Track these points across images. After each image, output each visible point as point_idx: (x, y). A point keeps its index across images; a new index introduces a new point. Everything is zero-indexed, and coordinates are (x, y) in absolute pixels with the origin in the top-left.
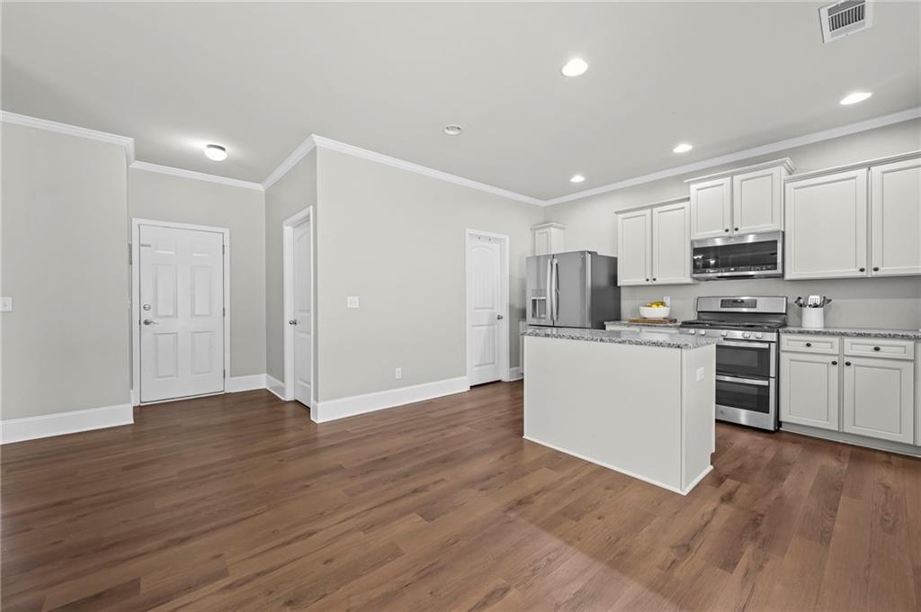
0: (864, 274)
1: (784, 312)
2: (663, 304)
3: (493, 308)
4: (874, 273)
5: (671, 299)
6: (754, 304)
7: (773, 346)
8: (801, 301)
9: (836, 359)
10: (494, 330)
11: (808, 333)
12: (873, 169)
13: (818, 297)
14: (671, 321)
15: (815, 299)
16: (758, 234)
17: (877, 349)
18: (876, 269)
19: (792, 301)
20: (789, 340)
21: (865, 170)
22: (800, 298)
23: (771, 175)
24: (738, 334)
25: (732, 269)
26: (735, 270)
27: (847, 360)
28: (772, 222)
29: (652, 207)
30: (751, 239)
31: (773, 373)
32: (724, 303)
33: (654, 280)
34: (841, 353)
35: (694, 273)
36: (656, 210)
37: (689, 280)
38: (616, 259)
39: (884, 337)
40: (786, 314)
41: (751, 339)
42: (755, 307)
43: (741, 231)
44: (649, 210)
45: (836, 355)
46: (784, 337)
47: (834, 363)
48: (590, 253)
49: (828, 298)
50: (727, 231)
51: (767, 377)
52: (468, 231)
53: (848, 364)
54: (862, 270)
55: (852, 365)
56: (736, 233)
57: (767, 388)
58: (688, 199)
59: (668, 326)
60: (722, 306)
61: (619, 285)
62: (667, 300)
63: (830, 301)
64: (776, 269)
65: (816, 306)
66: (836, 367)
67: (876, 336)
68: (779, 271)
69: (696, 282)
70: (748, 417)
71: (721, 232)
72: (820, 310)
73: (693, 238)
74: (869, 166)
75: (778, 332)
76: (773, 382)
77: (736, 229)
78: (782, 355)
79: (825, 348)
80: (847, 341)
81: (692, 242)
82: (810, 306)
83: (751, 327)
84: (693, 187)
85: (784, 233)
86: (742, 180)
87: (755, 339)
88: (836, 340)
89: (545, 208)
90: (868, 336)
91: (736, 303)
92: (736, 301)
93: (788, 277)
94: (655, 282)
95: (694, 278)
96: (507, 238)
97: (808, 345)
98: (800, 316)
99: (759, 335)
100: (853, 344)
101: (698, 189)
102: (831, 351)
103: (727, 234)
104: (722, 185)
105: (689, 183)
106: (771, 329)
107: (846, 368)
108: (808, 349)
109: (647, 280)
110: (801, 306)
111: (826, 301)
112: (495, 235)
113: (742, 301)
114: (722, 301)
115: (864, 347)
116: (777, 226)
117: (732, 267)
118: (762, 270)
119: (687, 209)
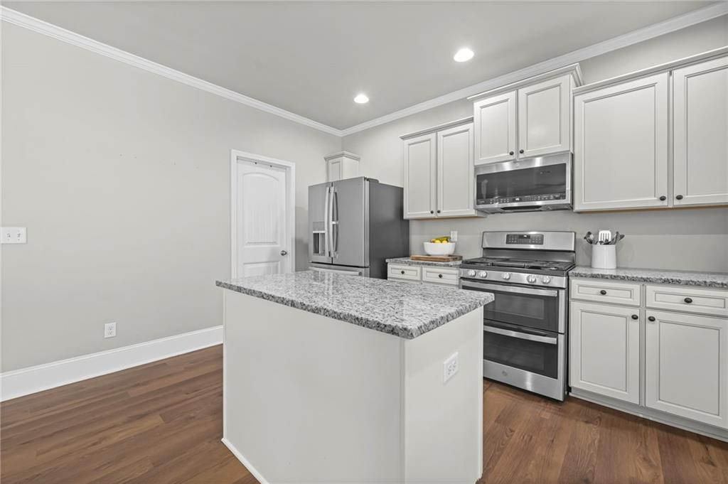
0: (665, 204)
1: (573, 249)
2: (448, 239)
3: (275, 243)
4: (677, 203)
5: (458, 234)
6: (540, 240)
7: (562, 293)
8: (592, 237)
9: (636, 312)
10: (277, 267)
11: (603, 277)
12: (675, 72)
13: (608, 232)
14: (455, 259)
15: (606, 234)
16: (545, 156)
17: (688, 301)
18: (679, 198)
19: (581, 236)
20: (580, 286)
21: (666, 74)
22: (589, 233)
23: (559, 85)
24: (524, 277)
25: (518, 199)
26: (521, 200)
27: (650, 313)
28: (560, 143)
29: (436, 130)
30: (538, 163)
31: (561, 329)
32: (510, 239)
33: (439, 212)
34: (643, 305)
35: (478, 204)
36: (441, 133)
37: (473, 213)
38: (402, 189)
39: (698, 285)
40: (574, 252)
41: (536, 284)
42: (542, 243)
43: (527, 154)
44: (434, 134)
45: (637, 307)
46: (575, 282)
47: (635, 317)
48: (368, 180)
49: (620, 234)
50: (512, 154)
51: (555, 333)
52: (235, 153)
53: (652, 319)
54: (663, 199)
55: (657, 321)
56: (521, 156)
57: (555, 347)
58: (472, 120)
59: (448, 265)
60: (507, 243)
61: (406, 216)
62: (454, 236)
63: (622, 237)
64: (564, 197)
65: (607, 243)
66: (636, 323)
67: (687, 284)
68: (568, 201)
69: (481, 215)
70: (535, 383)
71: (506, 155)
72: (612, 248)
73: (477, 164)
74: (670, 69)
75: (568, 275)
76: (561, 338)
77: (522, 152)
78: (572, 304)
79: (623, 297)
80: (650, 288)
81: (476, 168)
82: (601, 242)
83: (536, 269)
84: (477, 105)
85: (573, 155)
86: (528, 94)
87: (542, 284)
88: (636, 287)
89: (343, 138)
90: (677, 283)
91: (522, 238)
92: (521, 237)
93: (577, 208)
94: (439, 215)
95: (478, 210)
96: (293, 166)
97: (603, 293)
98: (590, 254)
99: (546, 279)
100: (657, 293)
101: (482, 108)
102: (630, 301)
103: (512, 158)
104: (506, 100)
105: (473, 101)
106: (558, 272)
107: (649, 324)
108: (603, 298)
109: (432, 212)
110: (591, 242)
111: (618, 238)
113: (529, 237)
114: (508, 236)
115: (670, 297)
116: (565, 147)
117: (517, 196)
118: (549, 199)
119: (471, 131)
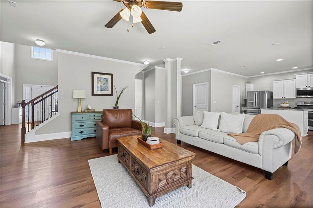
3: (236, 104)
5: (289, 102)
10: (236, 109)
26: (309, 96)
29: (284, 80)
33: (285, 97)
35: (297, 96)
36: (285, 81)
37: (295, 98)
48: (267, 91)
50: (306, 87)
58: (295, 79)
60: (304, 104)
69: (297, 98)
73: (296, 88)
77: (309, 86)
84: (297, 76)
86: (311, 75)
89: (247, 78)
92: (308, 103)
96: (240, 86)
101: (298, 77)
104: (305, 76)
105: (295, 75)
112: (237, 86)
119: (295, 81)
